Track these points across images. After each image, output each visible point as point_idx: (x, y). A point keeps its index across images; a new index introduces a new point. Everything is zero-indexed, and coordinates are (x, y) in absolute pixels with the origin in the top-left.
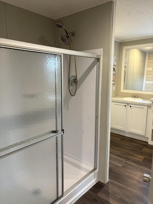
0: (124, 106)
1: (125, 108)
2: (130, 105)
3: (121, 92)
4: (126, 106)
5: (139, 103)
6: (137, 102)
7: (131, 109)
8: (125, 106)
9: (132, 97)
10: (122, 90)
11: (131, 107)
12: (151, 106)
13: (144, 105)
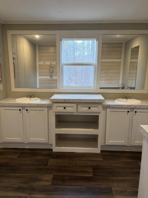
0: (18, 110)
1: (21, 113)
2: (26, 109)
3: (12, 91)
5: (38, 104)
6: (34, 104)
7: (28, 113)
9: (27, 97)
10: (14, 89)
11: (28, 110)
12: (52, 107)
13: (44, 106)
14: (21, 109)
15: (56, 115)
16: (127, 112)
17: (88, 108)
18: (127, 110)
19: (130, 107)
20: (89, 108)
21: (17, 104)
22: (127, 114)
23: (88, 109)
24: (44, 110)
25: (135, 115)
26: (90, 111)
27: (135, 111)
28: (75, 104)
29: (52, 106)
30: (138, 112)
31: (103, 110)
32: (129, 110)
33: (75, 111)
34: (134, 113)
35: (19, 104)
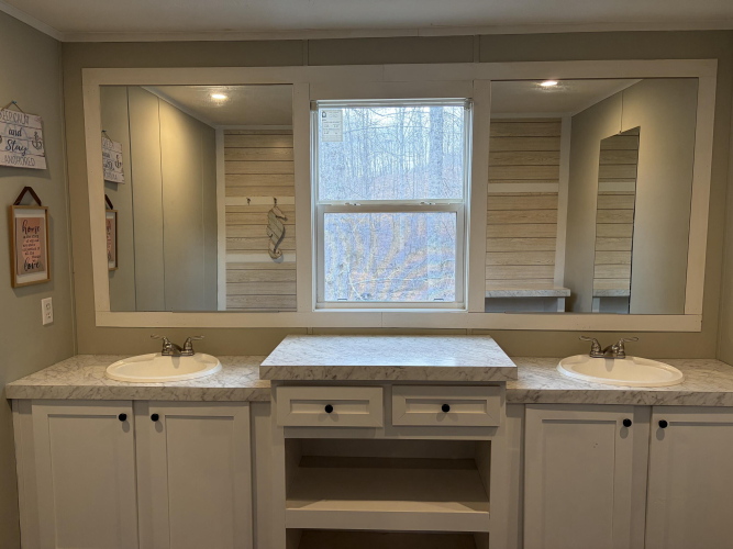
0: (114, 417)
1: (126, 429)
2: (153, 410)
3: (98, 324)
4: (130, 419)
5: (204, 391)
7: (159, 429)
8: (123, 417)
9: (163, 353)
11: (162, 419)
12: (269, 402)
13: (233, 398)
14: (128, 410)
15: (287, 441)
16: (620, 425)
17: (437, 410)
18: (620, 417)
19: (635, 402)
20: (446, 408)
21: (111, 388)
22: (624, 435)
23: (441, 411)
24: (232, 418)
25: (660, 437)
26: (447, 420)
27: (657, 417)
28: (379, 391)
29: (272, 400)
30: (673, 424)
31: (509, 414)
32: (630, 416)
33: (379, 423)
34: (656, 427)
35: (120, 389)
